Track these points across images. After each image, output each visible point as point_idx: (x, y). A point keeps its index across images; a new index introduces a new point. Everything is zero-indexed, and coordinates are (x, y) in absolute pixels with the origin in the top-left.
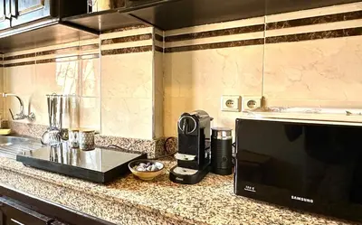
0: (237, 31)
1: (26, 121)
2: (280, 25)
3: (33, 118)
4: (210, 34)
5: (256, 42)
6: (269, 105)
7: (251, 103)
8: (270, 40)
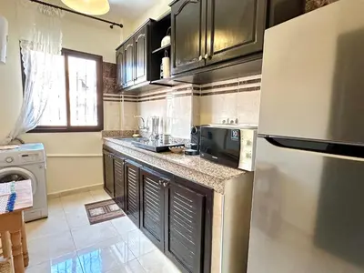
0: (228, 85)
1: (145, 130)
2: (244, 82)
3: (148, 129)
4: (218, 87)
5: (235, 91)
6: (239, 122)
7: (232, 122)
8: (241, 90)
